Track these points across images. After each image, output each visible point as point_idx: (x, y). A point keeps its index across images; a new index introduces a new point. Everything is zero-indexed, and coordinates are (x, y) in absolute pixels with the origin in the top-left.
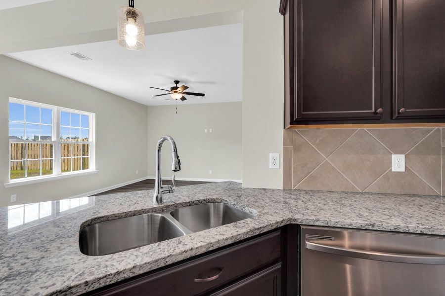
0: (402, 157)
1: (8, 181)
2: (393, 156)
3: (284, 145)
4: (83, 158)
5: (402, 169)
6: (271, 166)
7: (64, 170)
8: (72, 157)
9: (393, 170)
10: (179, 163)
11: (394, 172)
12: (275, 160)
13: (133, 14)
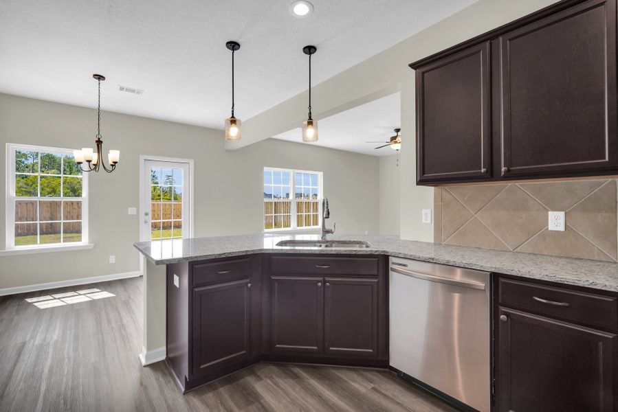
0: (562, 214)
1: (263, 230)
2: (551, 213)
3: (435, 202)
4: (313, 215)
5: (561, 228)
6: (424, 221)
7: (298, 226)
8: (312, 213)
9: (550, 228)
10: (329, 214)
11: (552, 231)
12: (427, 216)
13: (310, 123)
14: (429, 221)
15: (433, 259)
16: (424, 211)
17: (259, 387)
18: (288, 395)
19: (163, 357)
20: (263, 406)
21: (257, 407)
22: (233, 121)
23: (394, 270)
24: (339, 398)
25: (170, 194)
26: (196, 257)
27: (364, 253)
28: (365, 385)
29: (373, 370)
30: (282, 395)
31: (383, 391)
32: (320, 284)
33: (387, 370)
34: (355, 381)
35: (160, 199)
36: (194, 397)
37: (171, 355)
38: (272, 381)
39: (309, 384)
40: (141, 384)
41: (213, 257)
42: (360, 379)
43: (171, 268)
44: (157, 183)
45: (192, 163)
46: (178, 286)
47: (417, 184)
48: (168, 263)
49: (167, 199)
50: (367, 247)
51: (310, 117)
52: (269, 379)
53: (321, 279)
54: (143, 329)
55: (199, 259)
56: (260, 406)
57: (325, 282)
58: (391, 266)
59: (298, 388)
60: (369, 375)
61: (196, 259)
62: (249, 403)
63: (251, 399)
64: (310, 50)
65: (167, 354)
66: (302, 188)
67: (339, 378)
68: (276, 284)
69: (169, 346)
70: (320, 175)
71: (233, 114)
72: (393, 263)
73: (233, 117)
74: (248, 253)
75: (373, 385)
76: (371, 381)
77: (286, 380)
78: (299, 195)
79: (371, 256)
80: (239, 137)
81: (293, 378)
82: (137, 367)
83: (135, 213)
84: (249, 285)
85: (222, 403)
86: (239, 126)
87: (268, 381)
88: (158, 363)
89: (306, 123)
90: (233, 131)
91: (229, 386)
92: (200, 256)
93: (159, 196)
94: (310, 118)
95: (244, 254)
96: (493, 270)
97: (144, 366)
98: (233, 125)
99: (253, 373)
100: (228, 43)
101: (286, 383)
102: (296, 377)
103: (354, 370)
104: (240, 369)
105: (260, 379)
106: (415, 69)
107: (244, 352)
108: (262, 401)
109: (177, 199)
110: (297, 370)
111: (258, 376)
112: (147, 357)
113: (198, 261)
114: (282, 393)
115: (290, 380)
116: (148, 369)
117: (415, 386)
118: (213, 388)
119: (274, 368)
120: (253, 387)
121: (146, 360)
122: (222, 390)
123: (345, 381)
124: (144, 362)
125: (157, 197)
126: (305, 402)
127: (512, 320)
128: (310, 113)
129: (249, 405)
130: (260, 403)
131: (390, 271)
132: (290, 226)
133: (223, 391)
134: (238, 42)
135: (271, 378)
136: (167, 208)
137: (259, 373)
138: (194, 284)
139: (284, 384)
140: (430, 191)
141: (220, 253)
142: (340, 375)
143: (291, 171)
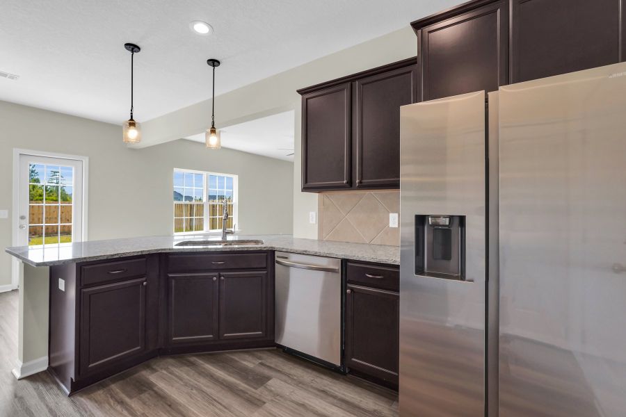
0: (396, 216)
2: (391, 215)
3: (318, 206)
5: (396, 225)
6: (311, 222)
7: (210, 229)
8: (218, 217)
9: (390, 226)
11: (391, 228)
12: (313, 217)
13: (213, 131)
14: (314, 222)
15: (306, 251)
16: (311, 213)
17: (152, 378)
18: (181, 379)
19: (45, 367)
20: (156, 393)
21: (149, 394)
22: (132, 123)
23: (278, 262)
24: (229, 375)
25: (57, 194)
26: (85, 258)
27: (255, 249)
28: (254, 361)
29: (262, 350)
30: (176, 381)
31: (268, 364)
32: (215, 278)
33: (275, 348)
34: (245, 360)
35: (42, 200)
36: (81, 396)
37: (54, 365)
38: (167, 371)
39: (204, 368)
40: (16, 396)
41: (105, 258)
42: (250, 358)
43: (56, 270)
44: (37, 181)
45: (86, 161)
46: (64, 290)
47: (302, 191)
48: (52, 265)
49: (52, 200)
50: (262, 243)
51: (213, 125)
52: (165, 369)
53: (217, 274)
54: (17, 345)
55: (88, 260)
56: (152, 393)
57: (220, 276)
58: (277, 259)
59: (192, 373)
60: (259, 354)
61: (85, 260)
62: (141, 391)
63: (144, 388)
64: (214, 63)
65: (49, 364)
66: (217, 191)
67: (233, 359)
68: (173, 281)
69: (52, 356)
70: (235, 178)
71: (132, 117)
72: (278, 257)
73: (132, 119)
74: (144, 253)
75: (260, 361)
76: (260, 358)
77: (181, 369)
78: (212, 197)
79: (260, 251)
80: (139, 139)
81: (188, 366)
82: (9, 381)
83: (6, 217)
84: (145, 283)
85: (112, 397)
86: (139, 129)
87: (165, 372)
88: (37, 374)
89: (209, 130)
90: (132, 134)
91: (121, 382)
92: (90, 257)
93: (41, 195)
94: (213, 127)
95: (140, 254)
96: (343, 257)
97: (19, 380)
98: (132, 127)
99: (149, 367)
100: (127, 45)
101: (181, 371)
102: (192, 364)
103: (246, 352)
104: (135, 365)
105: (154, 371)
106: (302, 94)
107: (139, 348)
108: (155, 389)
109: (67, 200)
110: (193, 359)
111: (153, 369)
112: (23, 370)
113: (87, 262)
114: (176, 379)
115: (186, 368)
116: (25, 382)
117: (296, 357)
118: (103, 386)
119: (170, 361)
120: (148, 379)
121: (22, 373)
122: (113, 386)
123: (237, 361)
124: (18, 375)
125: (37, 198)
126: (196, 382)
127: (354, 292)
128: (213, 122)
129: (140, 394)
130: (153, 390)
131: (276, 264)
132: (202, 230)
133: (115, 387)
134: (138, 45)
135: (167, 369)
136: (52, 211)
137: (154, 367)
138: (82, 285)
139: (180, 372)
140: (314, 197)
141: (112, 253)
142: (233, 357)
143: (205, 174)
